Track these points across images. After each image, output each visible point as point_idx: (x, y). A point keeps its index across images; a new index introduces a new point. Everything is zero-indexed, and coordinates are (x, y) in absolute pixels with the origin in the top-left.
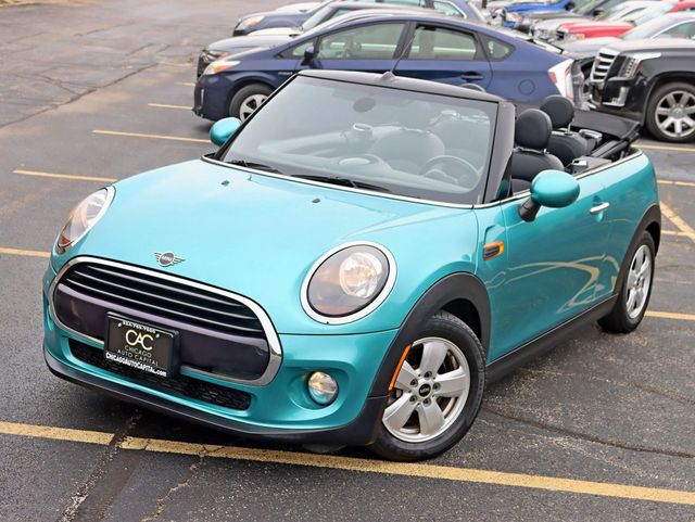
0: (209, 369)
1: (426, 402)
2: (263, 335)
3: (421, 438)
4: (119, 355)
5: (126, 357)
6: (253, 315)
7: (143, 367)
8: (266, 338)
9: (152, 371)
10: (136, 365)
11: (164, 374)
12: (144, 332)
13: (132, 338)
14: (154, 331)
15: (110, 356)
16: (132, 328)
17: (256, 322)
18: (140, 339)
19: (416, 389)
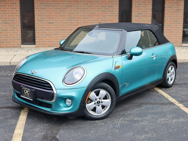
0: (42, 99)
1: (98, 105)
2: (52, 90)
3: (96, 114)
4: (23, 96)
5: (24, 96)
6: (50, 85)
7: (28, 98)
8: (53, 90)
9: (30, 99)
10: (26, 98)
11: (32, 100)
12: (28, 90)
13: (26, 92)
14: (29, 90)
15: (22, 96)
16: (25, 89)
17: (51, 87)
18: (27, 92)
19: (96, 101)
